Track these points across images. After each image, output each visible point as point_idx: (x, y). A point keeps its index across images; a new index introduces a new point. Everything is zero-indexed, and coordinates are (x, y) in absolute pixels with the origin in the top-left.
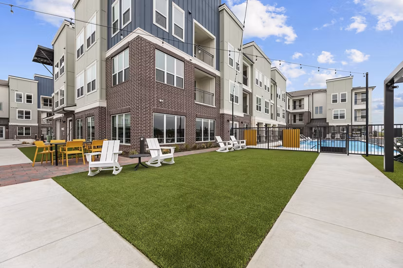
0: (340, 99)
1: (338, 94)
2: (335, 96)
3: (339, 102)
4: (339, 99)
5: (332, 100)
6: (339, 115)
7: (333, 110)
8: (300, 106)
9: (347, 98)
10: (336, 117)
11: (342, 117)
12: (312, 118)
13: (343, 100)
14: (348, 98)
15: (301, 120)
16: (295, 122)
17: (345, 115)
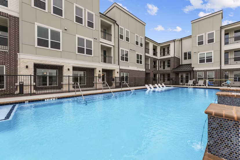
0: (207, 39)
1: (204, 34)
2: (201, 38)
3: (205, 44)
4: (205, 39)
5: (197, 42)
6: (205, 59)
7: (199, 53)
8: (168, 53)
9: (214, 38)
10: (202, 61)
11: (209, 60)
12: (181, 64)
13: (211, 41)
14: (216, 38)
15: (169, 66)
16: (164, 68)
17: (213, 58)
